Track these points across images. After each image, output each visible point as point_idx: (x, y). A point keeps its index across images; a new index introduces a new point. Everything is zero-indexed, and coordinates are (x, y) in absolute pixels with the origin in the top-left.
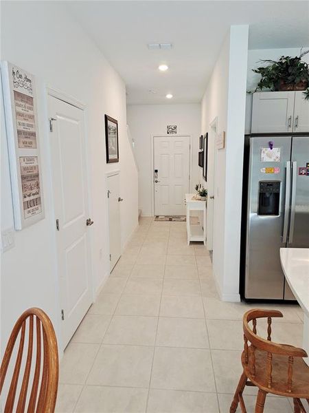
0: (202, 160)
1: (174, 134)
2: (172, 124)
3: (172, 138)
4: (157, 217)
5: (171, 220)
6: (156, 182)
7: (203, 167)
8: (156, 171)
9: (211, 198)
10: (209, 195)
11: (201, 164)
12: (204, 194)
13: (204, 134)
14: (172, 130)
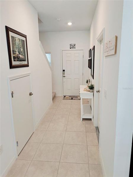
0: (91, 64)
1: (74, 49)
2: (73, 43)
3: (73, 51)
4: (65, 96)
5: (72, 99)
6: (64, 77)
7: (91, 68)
8: (64, 71)
9: (97, 91)
10: (96, 89)
11: (90, 66)
12: (92, 88)
13: (91, 47)
14: (73, 46)
